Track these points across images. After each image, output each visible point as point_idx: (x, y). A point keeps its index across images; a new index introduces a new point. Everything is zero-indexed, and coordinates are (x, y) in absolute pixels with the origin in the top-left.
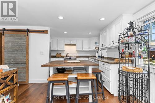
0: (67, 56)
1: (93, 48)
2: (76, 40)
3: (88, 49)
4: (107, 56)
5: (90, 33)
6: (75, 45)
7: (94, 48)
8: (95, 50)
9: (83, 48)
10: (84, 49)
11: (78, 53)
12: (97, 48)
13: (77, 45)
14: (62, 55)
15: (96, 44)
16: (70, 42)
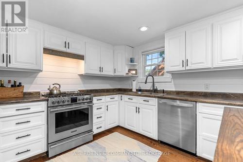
0: (51, 94)
1: (124, 71)
2: (85, 43)
4: (174, 90)
6: (81, 57)
7: (127, 72)
8: (130, 75)
9: (101, 69)
10: (105, 73)
12: (134, 72)
13: (86, 58)
14: (27, 89)
15: (131, 62)
16: (67, 45)
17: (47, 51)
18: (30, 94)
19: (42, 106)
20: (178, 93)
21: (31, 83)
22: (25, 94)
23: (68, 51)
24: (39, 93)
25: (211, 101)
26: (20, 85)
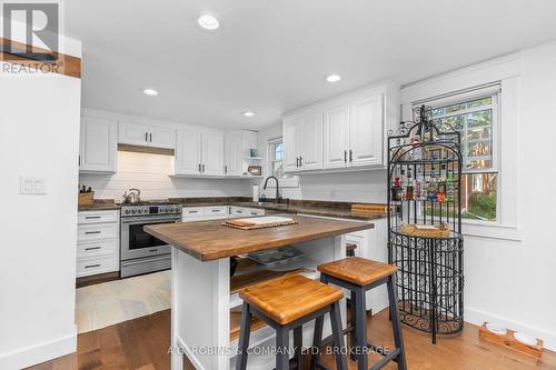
0: (127, 202)
1: (240, 169)
2: (176, 131)
3: (221, 174)
5: (247, 114)
6: (171, 152)
7: (245, 170)
8: (249, 175)
9: (201, 168)
10: (208, 173)
11: (178, 188)
13: (178, 152)
14: (98, 196)
15: (252, 155)
16: (148, 137)
17: (122, 147)
18: (102, 202)
19: (114, 215)
20: (305, 203)
21: (103, 188)
22: (96, 201)
23: (151, 145)
24: (112, 201)
25: (342, 214)
26: (90, 190)
